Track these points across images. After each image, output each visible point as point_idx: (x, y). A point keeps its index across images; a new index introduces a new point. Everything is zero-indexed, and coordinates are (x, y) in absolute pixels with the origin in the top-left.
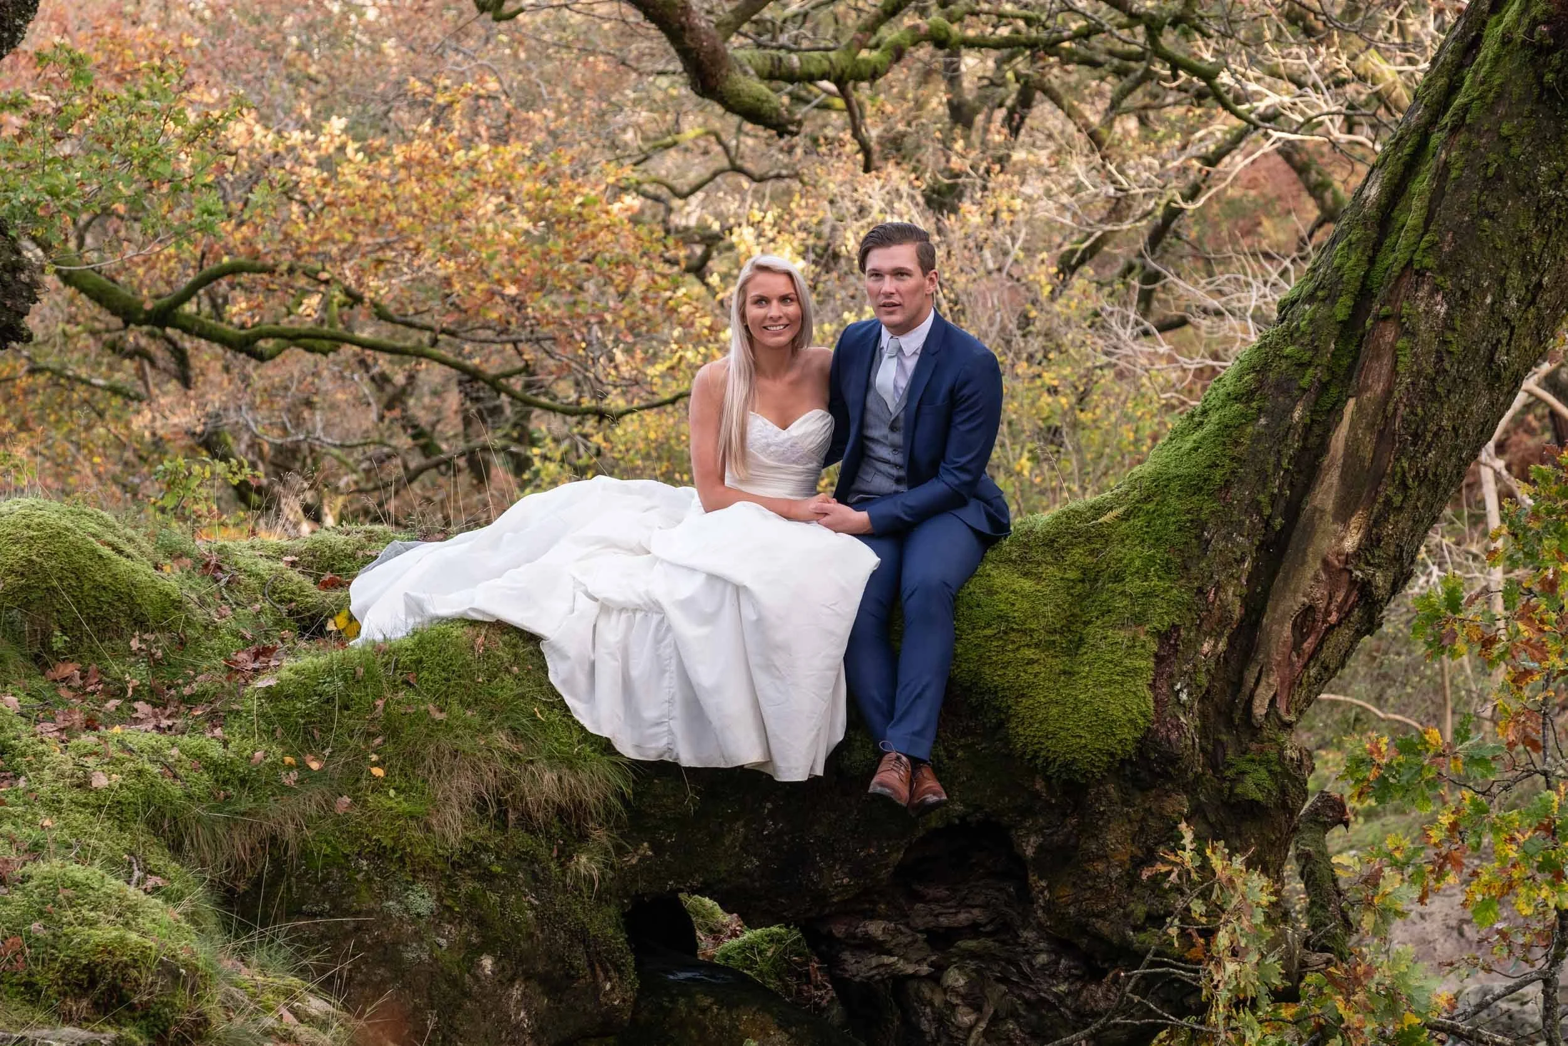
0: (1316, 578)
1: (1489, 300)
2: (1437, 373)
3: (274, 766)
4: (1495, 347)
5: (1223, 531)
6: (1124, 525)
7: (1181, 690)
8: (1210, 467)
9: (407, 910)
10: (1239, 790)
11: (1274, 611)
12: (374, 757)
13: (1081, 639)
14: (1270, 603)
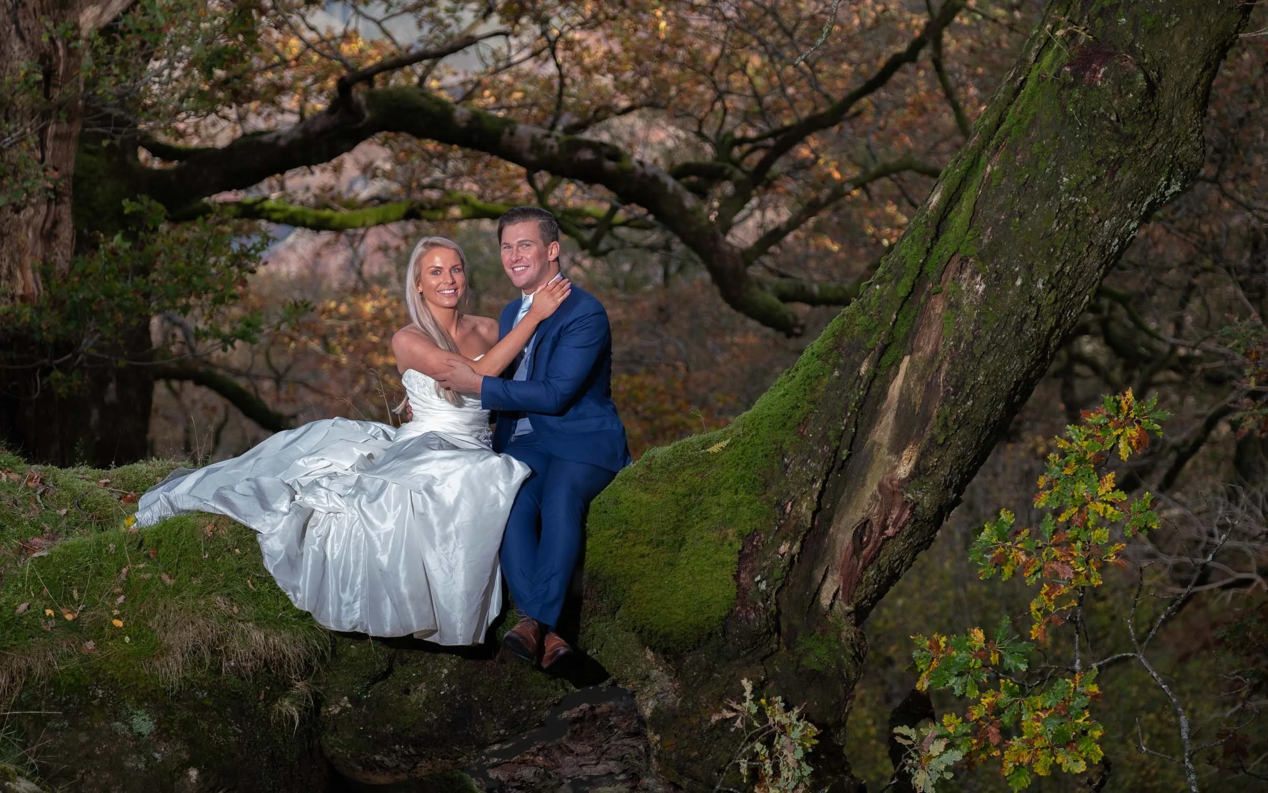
0: (874, 497)
1: (1019, 282)
2: (975, 338)
3: (36, 615)
4: (1024, 320)
5: (799, 458)
6: (727, 453)
7: (760, 581)
8: (793, 408)
9: (131, 729)
10: (804, 662)
11: (839, 523)
12: (116, 612)
13: (684, 539)
14: (836, 516)
